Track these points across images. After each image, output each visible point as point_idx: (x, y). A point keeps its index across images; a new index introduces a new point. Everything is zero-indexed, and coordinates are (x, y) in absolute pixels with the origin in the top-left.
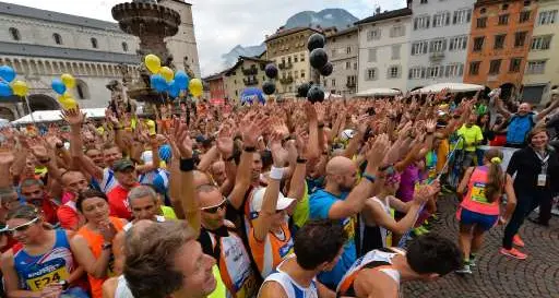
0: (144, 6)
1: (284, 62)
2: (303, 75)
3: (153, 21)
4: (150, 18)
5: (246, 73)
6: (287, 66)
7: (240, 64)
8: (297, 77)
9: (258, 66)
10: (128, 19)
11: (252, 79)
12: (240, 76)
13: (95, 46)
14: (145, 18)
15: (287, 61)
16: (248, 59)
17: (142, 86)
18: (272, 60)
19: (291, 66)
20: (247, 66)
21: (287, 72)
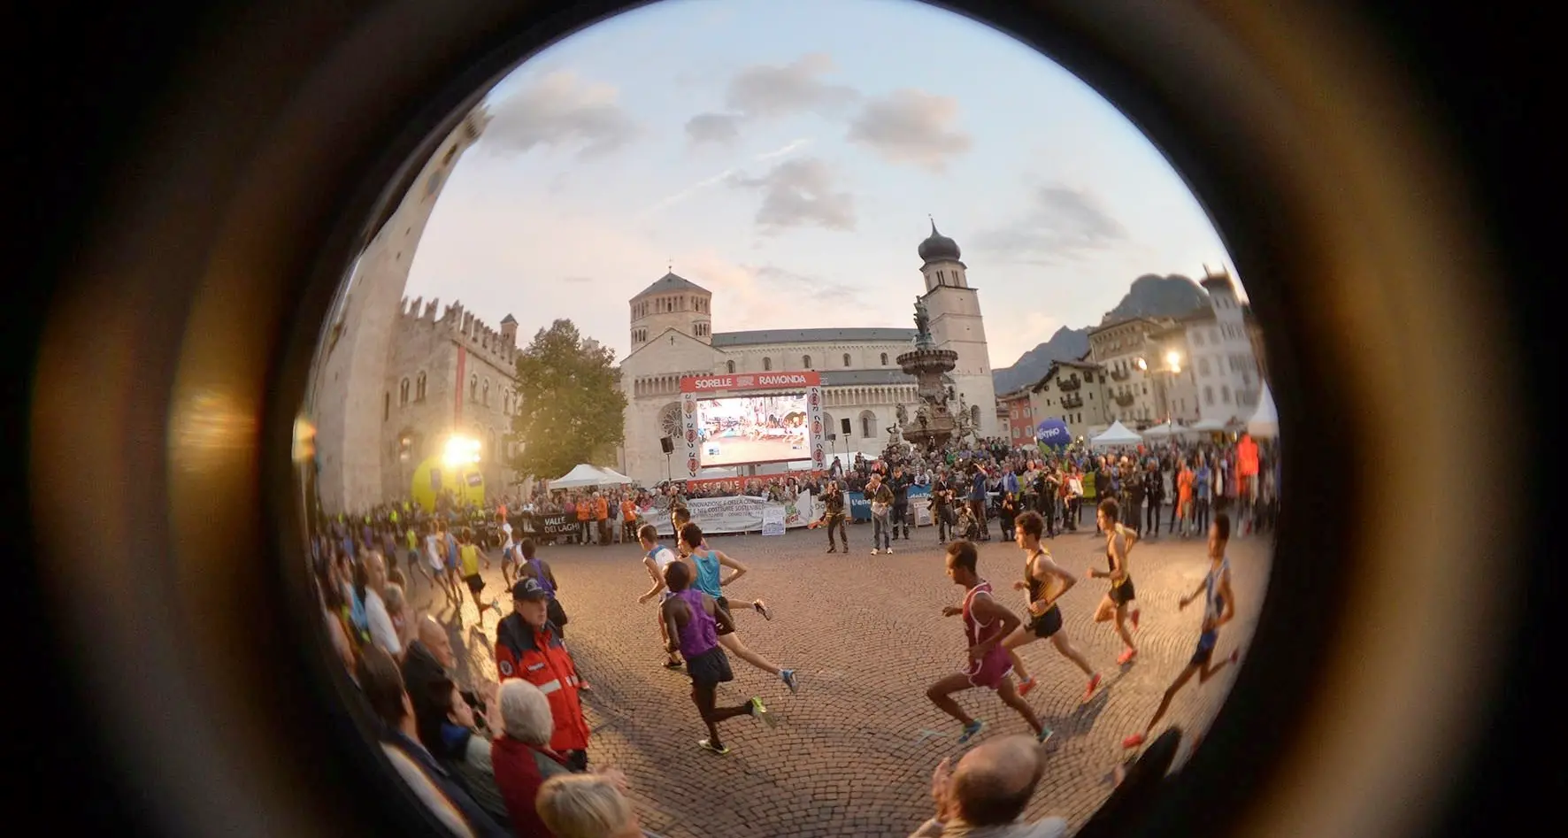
0: (926, 353)
1: (1117, 367)
2: (1145, 391)
3: (932, 364)
4: (929, 362)
5: (1064, 387)
6: (1122, 374)
7: (1053, 371)
8: (1137, 395)
9: (1080, 375)
10: (910, 365)
11: (1073, 397)
12: (1054, 391)
13: (847, 364)
14: (925, 363)
15: (1121, 367)
16: (1065, 365)
17: (919, 427)
18: (1101, 363)
19: (1127, 376)
20: (1065, 375)
21: (1124, 384)
